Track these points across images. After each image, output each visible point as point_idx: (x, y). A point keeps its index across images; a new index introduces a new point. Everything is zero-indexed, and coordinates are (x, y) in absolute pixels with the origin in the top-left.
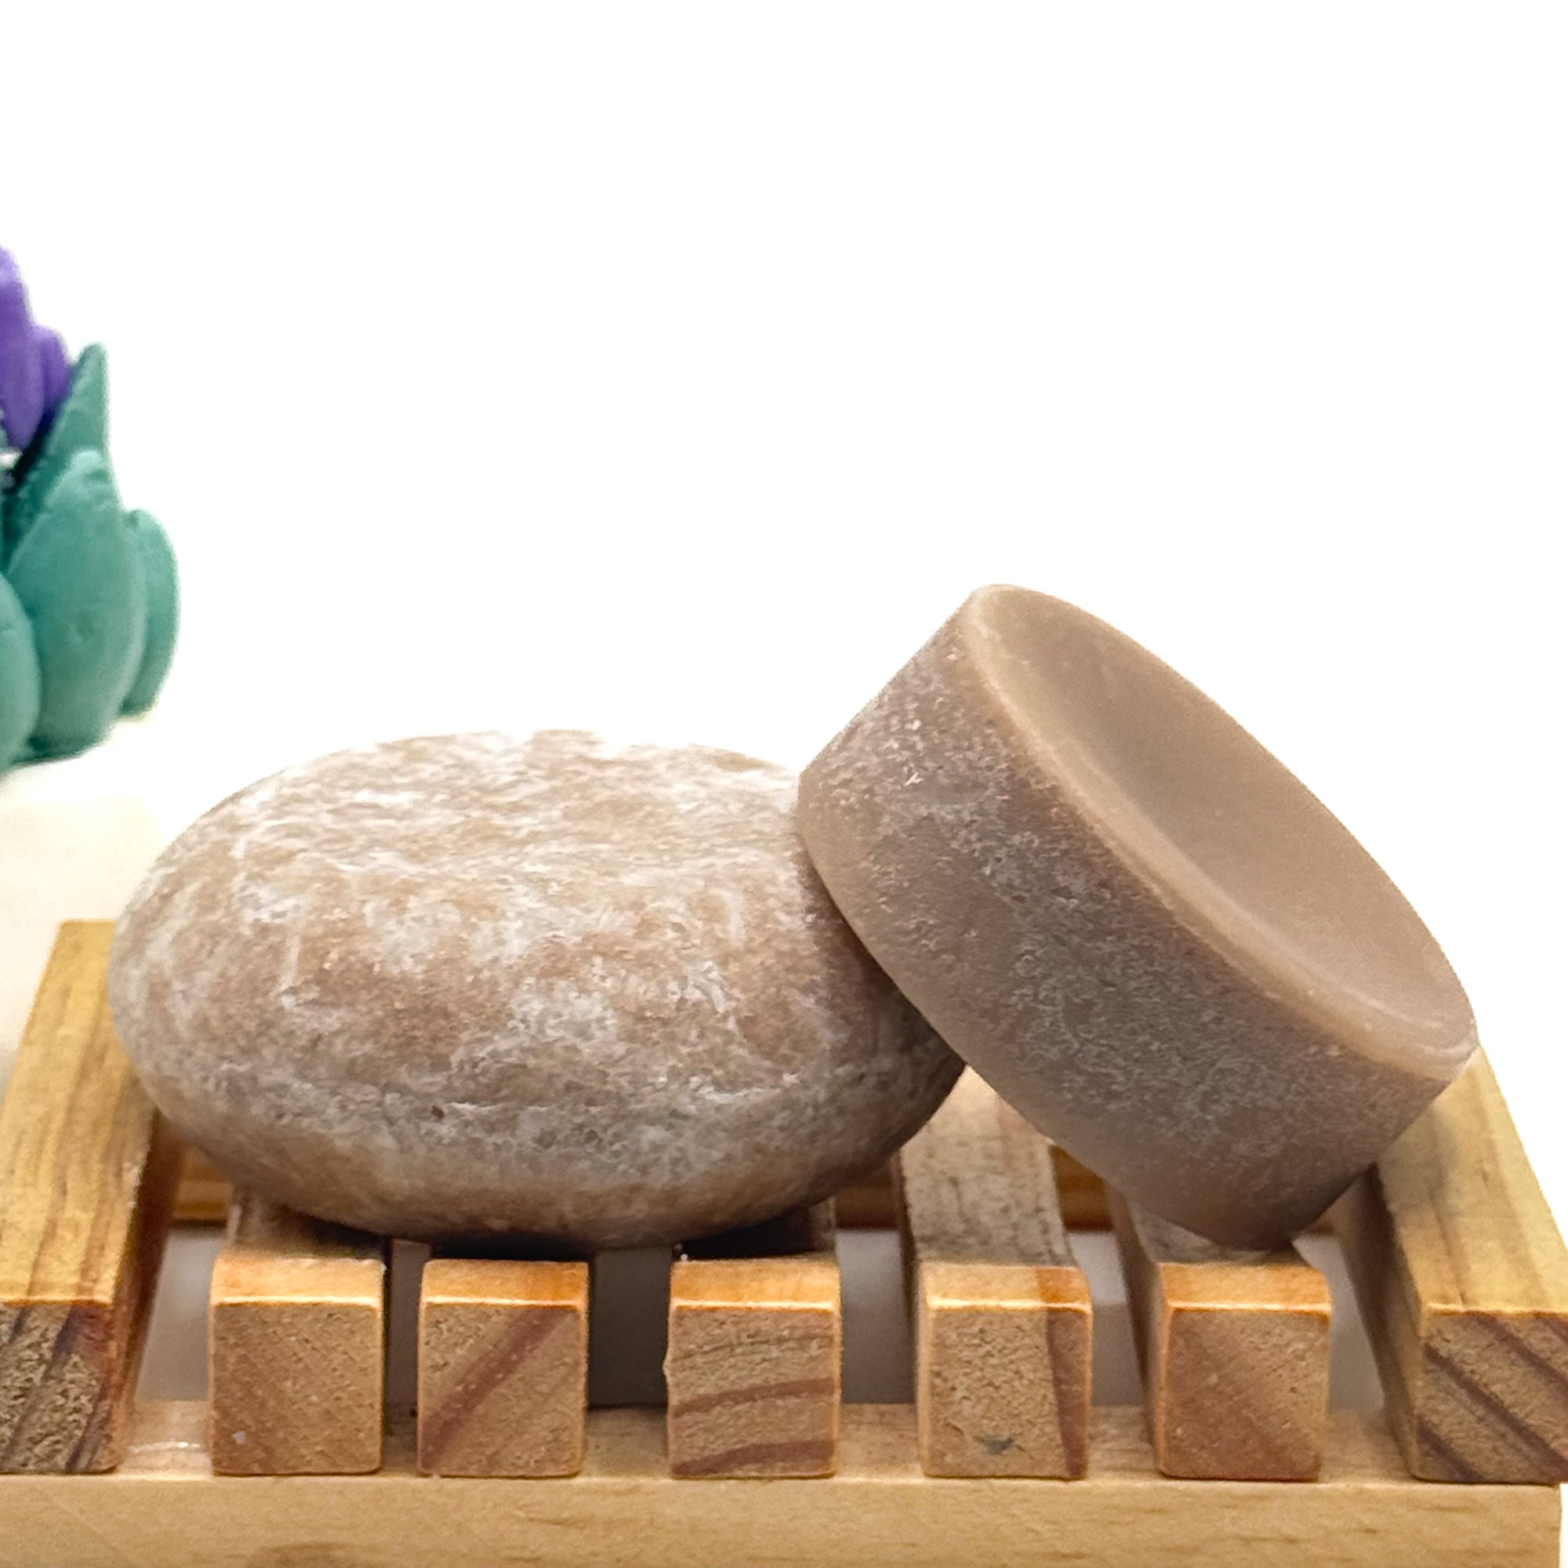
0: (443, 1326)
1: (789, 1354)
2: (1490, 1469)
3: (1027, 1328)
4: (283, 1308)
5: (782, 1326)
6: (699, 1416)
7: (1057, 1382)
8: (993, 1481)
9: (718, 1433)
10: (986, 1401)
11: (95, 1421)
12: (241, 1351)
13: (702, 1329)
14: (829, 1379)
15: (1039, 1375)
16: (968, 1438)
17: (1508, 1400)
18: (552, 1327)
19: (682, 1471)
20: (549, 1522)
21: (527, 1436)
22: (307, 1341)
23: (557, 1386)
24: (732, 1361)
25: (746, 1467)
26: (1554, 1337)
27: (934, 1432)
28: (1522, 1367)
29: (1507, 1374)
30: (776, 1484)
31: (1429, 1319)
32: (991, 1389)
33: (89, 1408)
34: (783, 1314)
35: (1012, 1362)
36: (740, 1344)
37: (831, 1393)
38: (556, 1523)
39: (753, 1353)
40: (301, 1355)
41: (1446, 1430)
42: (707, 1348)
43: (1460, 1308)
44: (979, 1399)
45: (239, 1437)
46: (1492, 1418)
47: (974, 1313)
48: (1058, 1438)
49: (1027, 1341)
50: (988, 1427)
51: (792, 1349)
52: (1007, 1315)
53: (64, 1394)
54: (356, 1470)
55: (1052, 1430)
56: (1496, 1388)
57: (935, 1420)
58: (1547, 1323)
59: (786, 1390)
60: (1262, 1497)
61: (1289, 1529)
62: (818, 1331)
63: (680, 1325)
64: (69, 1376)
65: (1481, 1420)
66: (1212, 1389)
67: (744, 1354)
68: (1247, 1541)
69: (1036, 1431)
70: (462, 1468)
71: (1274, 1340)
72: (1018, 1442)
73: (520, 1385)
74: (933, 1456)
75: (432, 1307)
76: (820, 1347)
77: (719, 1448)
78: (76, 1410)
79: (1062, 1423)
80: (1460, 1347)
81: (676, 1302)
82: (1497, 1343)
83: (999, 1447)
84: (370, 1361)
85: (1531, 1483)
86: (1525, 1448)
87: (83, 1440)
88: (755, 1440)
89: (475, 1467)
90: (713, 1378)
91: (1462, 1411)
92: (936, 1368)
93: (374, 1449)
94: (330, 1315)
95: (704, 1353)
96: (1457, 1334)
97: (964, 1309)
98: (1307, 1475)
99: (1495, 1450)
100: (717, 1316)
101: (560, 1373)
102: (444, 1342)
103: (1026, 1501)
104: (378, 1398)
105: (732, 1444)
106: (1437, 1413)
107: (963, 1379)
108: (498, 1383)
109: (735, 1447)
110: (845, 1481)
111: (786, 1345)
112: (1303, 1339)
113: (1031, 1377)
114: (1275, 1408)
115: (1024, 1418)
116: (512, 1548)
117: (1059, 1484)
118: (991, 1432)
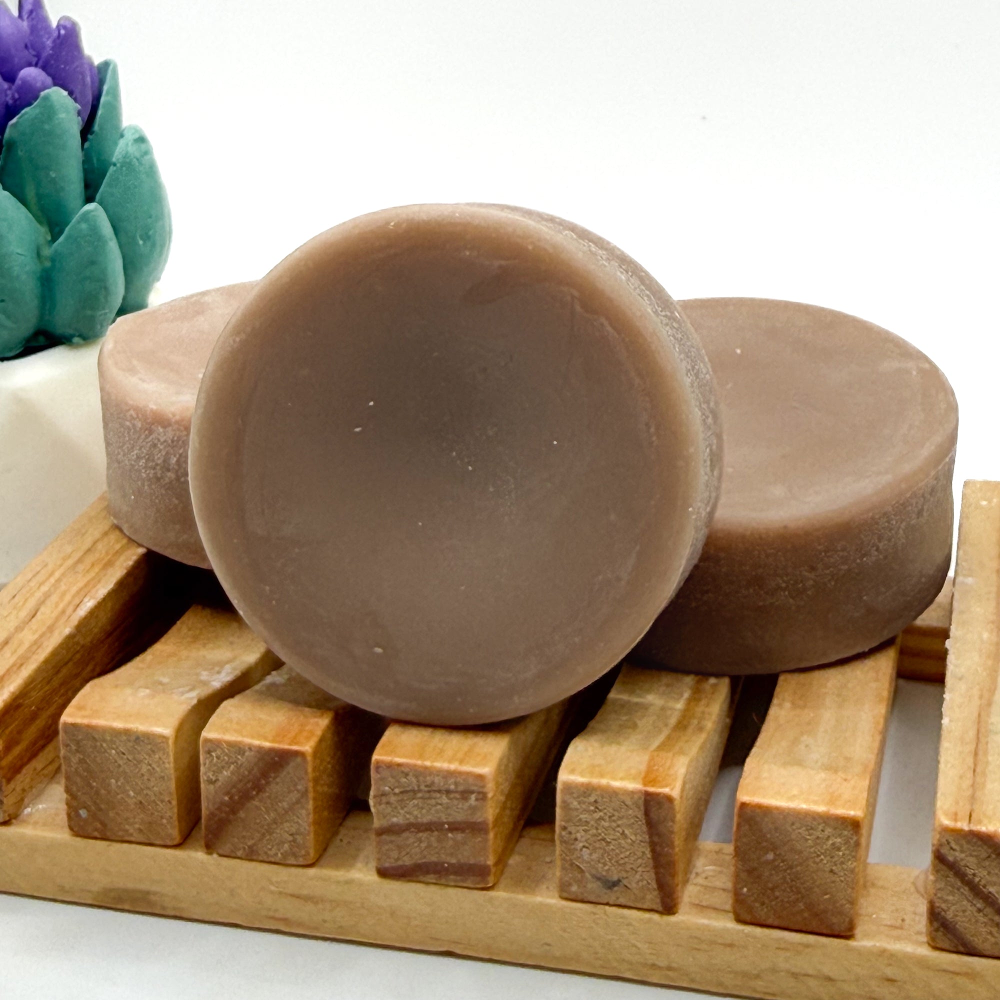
0: (214, 754)
1: (455, 802)
2: (986, 947)
3: (629, 802)
4: (105, 730)
5: (450, 782)
6: (393, 838)
7: (653, 846)
8: (607, 908)
9: (408, 850)
10: (600, 851)
12: (80, 755)
13: (393, 777)
14: (486, 823)
15: (639, 837)
16: (587, 875)
18: (288, 764)
19: (383, 873)
20: (292, 896)
21: (275, 835)
22: (124, 754)
23: (294, 804)
24: (416, 802)
25: (429, 876)
27: (564, 868)
30: (450, 890)
31: (939, 833)
32: (603, 843)
34: (449, 774)
35: (618, 826)
36: (420, 791)
37: (488, 832)
38: (298, 897)
39: (430, 798)
40: (120, 763)
41: (951, 915)
42: (397, 791)
43: (964, 825)
44: (595, 849)
45: (83, 813)
46: (988, 910)
47: (589, 788)
48: (654, 885)
49: (630, 812)
50: (602, 870)
51: (457, 799)
52: (614, 793)
54: (161, 844)
55: (650, 877)
56: (992, 890)
57: (564, 860)
59: (455, 827)
60: (807, 946)
61: (826, 970)
62: (475, 788)
63: (379, 773)
65: (979, 911)
66: (768, 863)
67: (422, 798)
68: (795, 975)
69: (638, 877)
70: (232, 851)
71: (818, 834)
72: (625, 882)
73: (269, 801)
74: (563, 884)
75: (207, 739)
76: (477, 800)
77: (407, 861)
79: (657, 873)
80: (963, 856)
81: (376, 757)
82: (994, 856)
83: (611, 885)
88: (434, 859)
89: (241, 852)
90: (402, 812)
91: (965, 902)
92: (565, 824)
93: (175, 832)
94: (138, 738)
95: (395, 794)
96: (962, 846)
97: (582, 784)
98: (846, 934)
99: (991, 933)
100: (403, 769)
101: (294, 796)
102: (215, 765)
103: (629, 924)
104: (175, 796)
105: (418, 859)
106: (945, 901)
107: (583, 833)
108: (253, 798)
109: (420, 862)
110: (499, 894)
111: (452, 796)
112: (840, 836)
113: (633, 838)
114: (818, 883)
115: (628, 867)
116: (269, 910)
117: (656, 917)
118: (604, 874)
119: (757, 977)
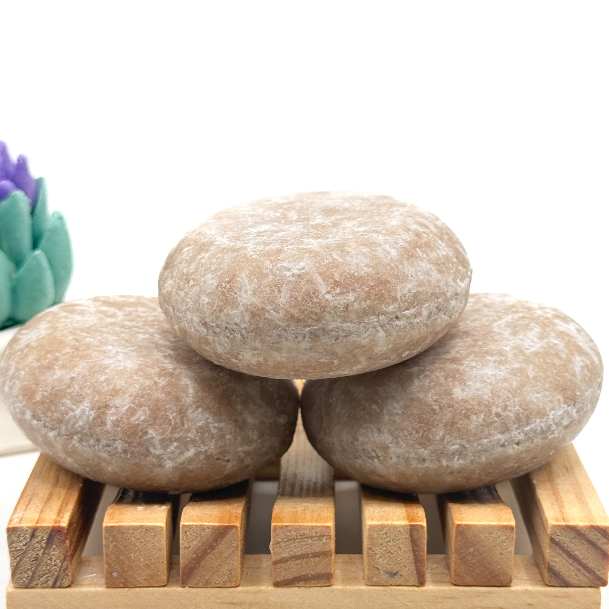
0: (188, 533)
1: (315, 542)
2: (575, 582)
3: (402, 531)
4: (129, 528)
5: (313, 532)
6: (283, 565)
7: (414, 551)
8: (391, 587)
9: (290, 570)
10: (388, 558)
11: (62, 569)
12: (114, 543)
13: (283, 533)
14: (330, 551)
15: (407, 549)
16: (382, 572)
17: (581, 557)
18: (228, 533)
19: (277, 584)
20: (229, 603)
21: (220, 572)
22: (139, 539)
23: (231, 554)
24: (295, 544)
25: (301, 583)
26: (599, 534)
27: (369, 569)
28: (586, 545)
29: (581, 547)
30: (311, 589)
31: (552, 528)
32: (390, 554)
33: (60, 564)
34: (313, 528)
35: (397, 544)
36: (297, 539)
37: (331, 556)
38: (232, 603)
39: (302, 542)
40: (137, 544)
41: (558, 568)
42: (285, 540)
43: (563, 523)
44: (385, 558)
45: (115, 574)
46: (575, 563)
47: (382, 527)
48: (415, 572)
49: (403, 536)
50: (389, 567)
51: (315, 540)
52: (395, 527)
53: (51, 559)
54: (158, 585)
55: (412, 568)
56: (577, 553)
57: (369, 565)
58: (595, 529)
59: (316, 555)
60: (490, 593)
61: (499, 604)
62: (326, 534)
63: (275, 532)
64: (52, 553)
65: (571, 564)
66: (471, 553)
67: (298, 542)
69: (407, 569)
70: (196, 584)
71: (494, 536)
72: (400, 573)
73: (217, 554)
74: (369, 578)
75: (184, 526)
76: (326, 539)
77: (290, 576)
78: (55, 565)
79: (416, 566)
80: (562, 538)
81: (273, 524)
82: (577, 536)
83: (393, 575)
84: (163, 546)
85: (590, 587)
86: (587, 574)
87: (58, 576)
88: (304, 573)
89: (201, 584)
90: (288, 551)
91: (564, 561)
92: (369, 546)
93: (164, 578)
94: (147, 530)
95: (284, 542)
96: (562, 533)
97: (379, 525)
98: (507, 584)
99: (576, 575)
100: (289, 528)
101: (231, 550)
102: (188, 539)
103: (403, 594)
104: (165, 559)
105: (295, 575)
106: (555, 562)
107: (379, 550)
108: (209, 553)
110: (336, 587)
111: (314, 539)
112: (505, 535)
113: (404, 549)
114: (495, 560)
115: (402, 564)
117: (415, 588)
118: (390, 570)
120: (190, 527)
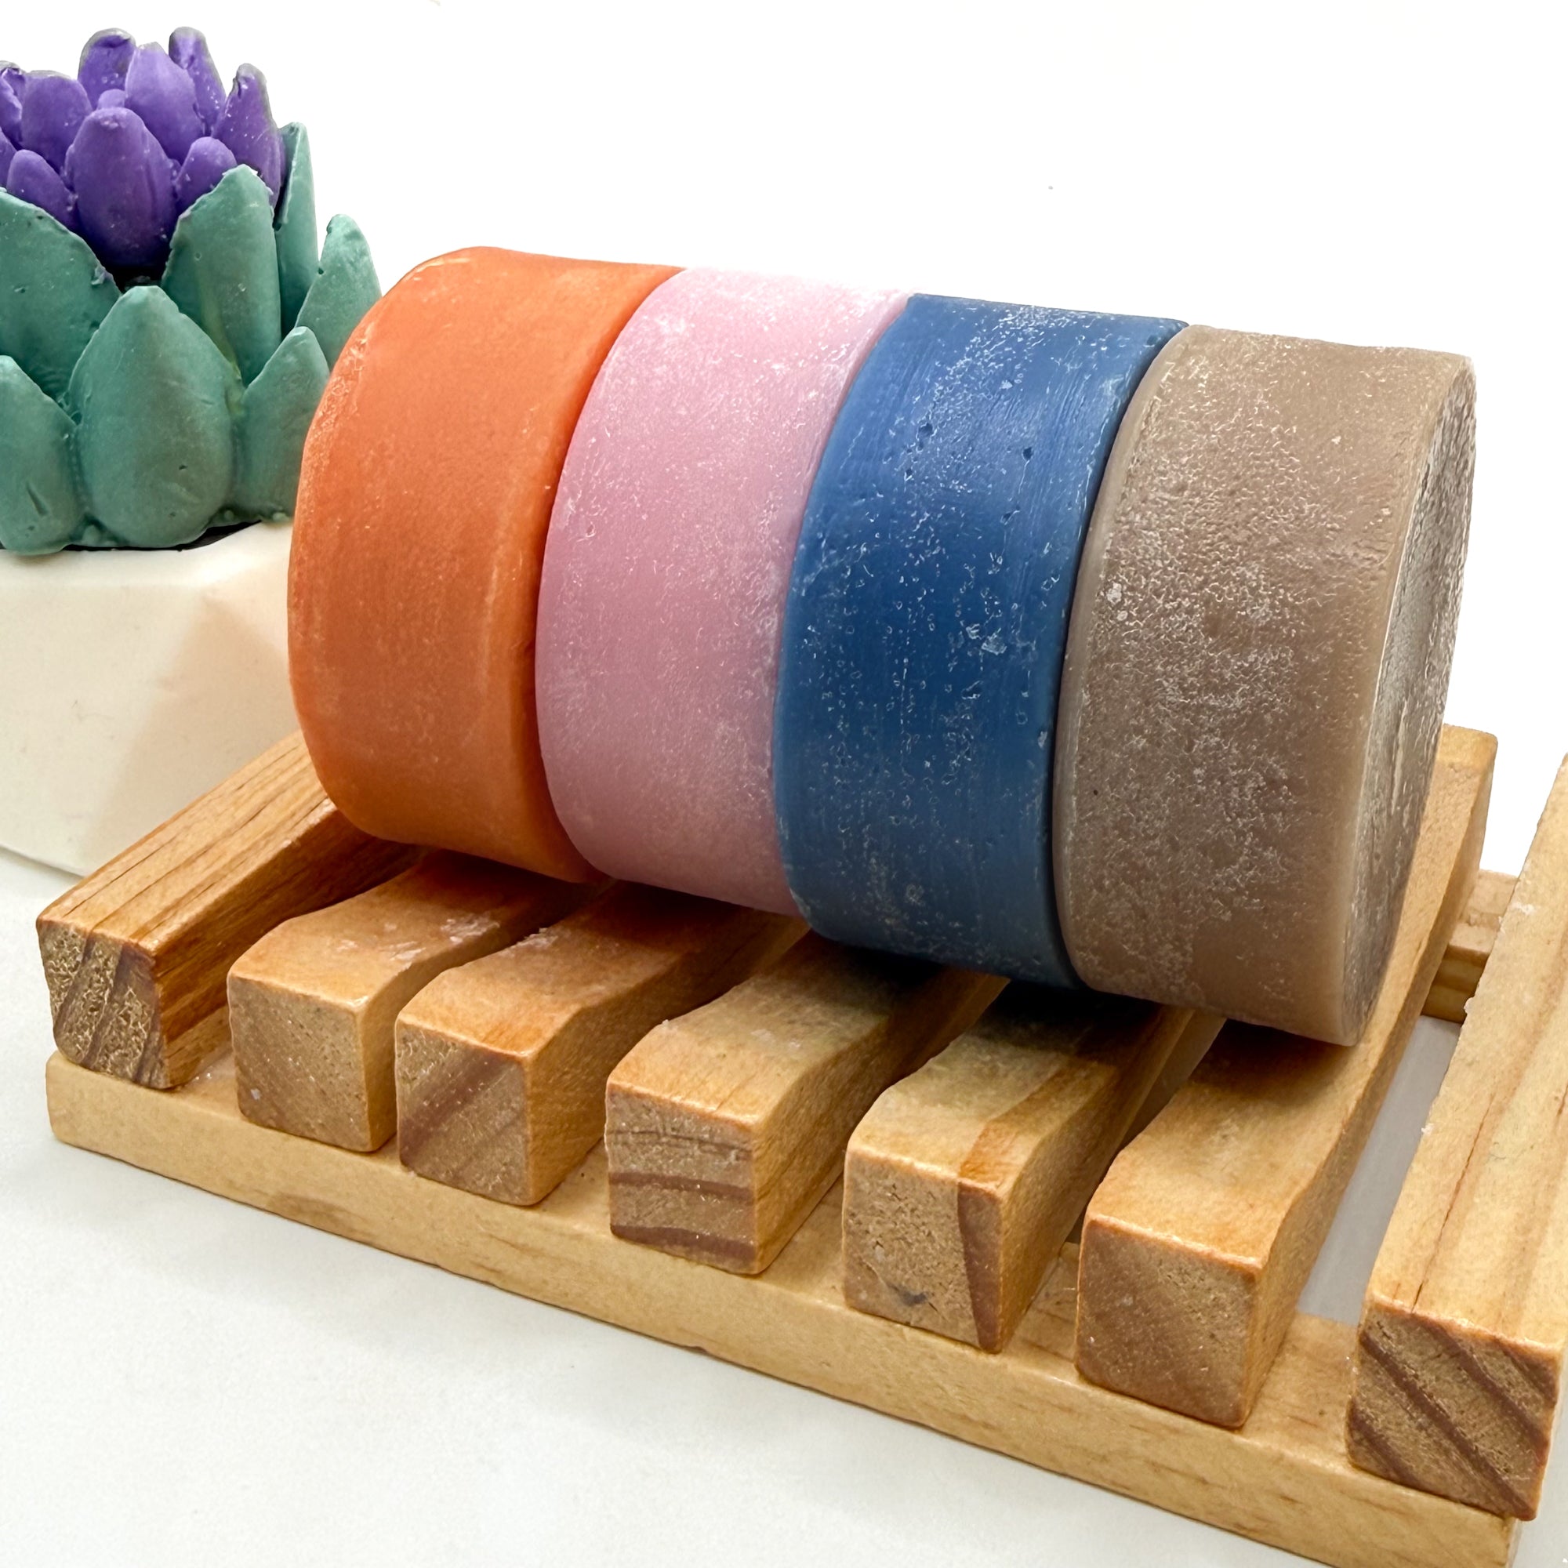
0: (411, 1044)
1: (709, 1156)
2: (1430, 1480)
3: (938, 1195)
4: (280, 993)
5: (704, 1129)
6: (632, 1189)
7: (968, 1257)
8: (906, 1330)
9: (650, 1209)
10: (899, 1254)
11: (151, 1046)
12: (251, 1021)
13: (632, 1110)
14: (750, 1189)
15: (950, 1244)
16: (881, 1281)
17: (1454, 1417)
18: (500, 1072)
19: (619, 1232)
20: (506, 1242)
21: (484, 1161)
22: (302, 1027)
23: (507, 1125)
24: (660, 1148)
25: (676, 1247)
26: (1516, 1372)
27: (851, 1266)
28: (1473, 1390)
29: (1456, 1390)
32: (903, 1243)
33: (145, 1034)
34: (704, 1118)
35: (924, 1224)
36: (665, 1135)
37: (750, 1204)
38: (513, 1245)
39: (677, 1146)
40: (299, 1037)
41: (1380, 1427)
42: (637, 1129)
43: (1408, 1308)
44: (892, 1249)
45: (255, 1093)
46: (1434, 1429)
47: (885, 1167)
48: (969, 1311)
49: (939, 1208)
50: (901, 1277)
51: (712, 1153)
52: (919, 1179)
53: (126, 1017)
54: (349, 1147)
55: (964, 1300)
56: (1442, 1402)
57: (850, 1257)
58: (1506, 1353)
59: (709, 1189)
60: (1176, 1431)
61: (1201, 1468)
62: (735, 1143)
63: (614, 1101)
64: (127, 1004)
65: (1421, 1428)
66: (1124, 1309)
67: (668, 1144)
68: (1156, 1467)
69: (947, 1296)
70: (433, 1172)
71: (1193, 1282)
72: (932, 1300)
73: (477, 1117)
74: (849, 1288)
75: (403, 1024)
76: (737, 1158)
77: (649, 1223)
78: (137, 1034)
79: (972, 1296)
80: (1403, 1348)
81: (612, 1082)
82: (1446, 1356)
83: (916, 1300)
85: (1477, 1507)
86: (1469, 1468)
87: (142, 1059)
88: (683, 1226)
89: (443, 1175)
90: (643, 1158)
91: (1401, 1412)
92: (851, 1208)
93: (365, 1135)
94: (318, 1009)
95: (633, 1133)
96: (1399, 1335)
97: (878, 1160)
98: (1232, 1423)
99: (1436, 1462)
100: (644, 1102)
101: (508, 1115)
102: (412, 1059)
103: (933, 1357)
104: (365, 1091)
105: (662, 1222)
106: (1372, 1406)
107: (876, 1225)
108: (457, 1109)
109: (665, 1226)
110: (765, 1287)
111: (706, 1147)
112: (1225, 1290)
113: (943, 1243)
114: (1192, 1348)
116: (477, 1255)
117: (969, 1352)
118: (903, 1283)
119: (1104, 1459)
120: (415, 1031)
